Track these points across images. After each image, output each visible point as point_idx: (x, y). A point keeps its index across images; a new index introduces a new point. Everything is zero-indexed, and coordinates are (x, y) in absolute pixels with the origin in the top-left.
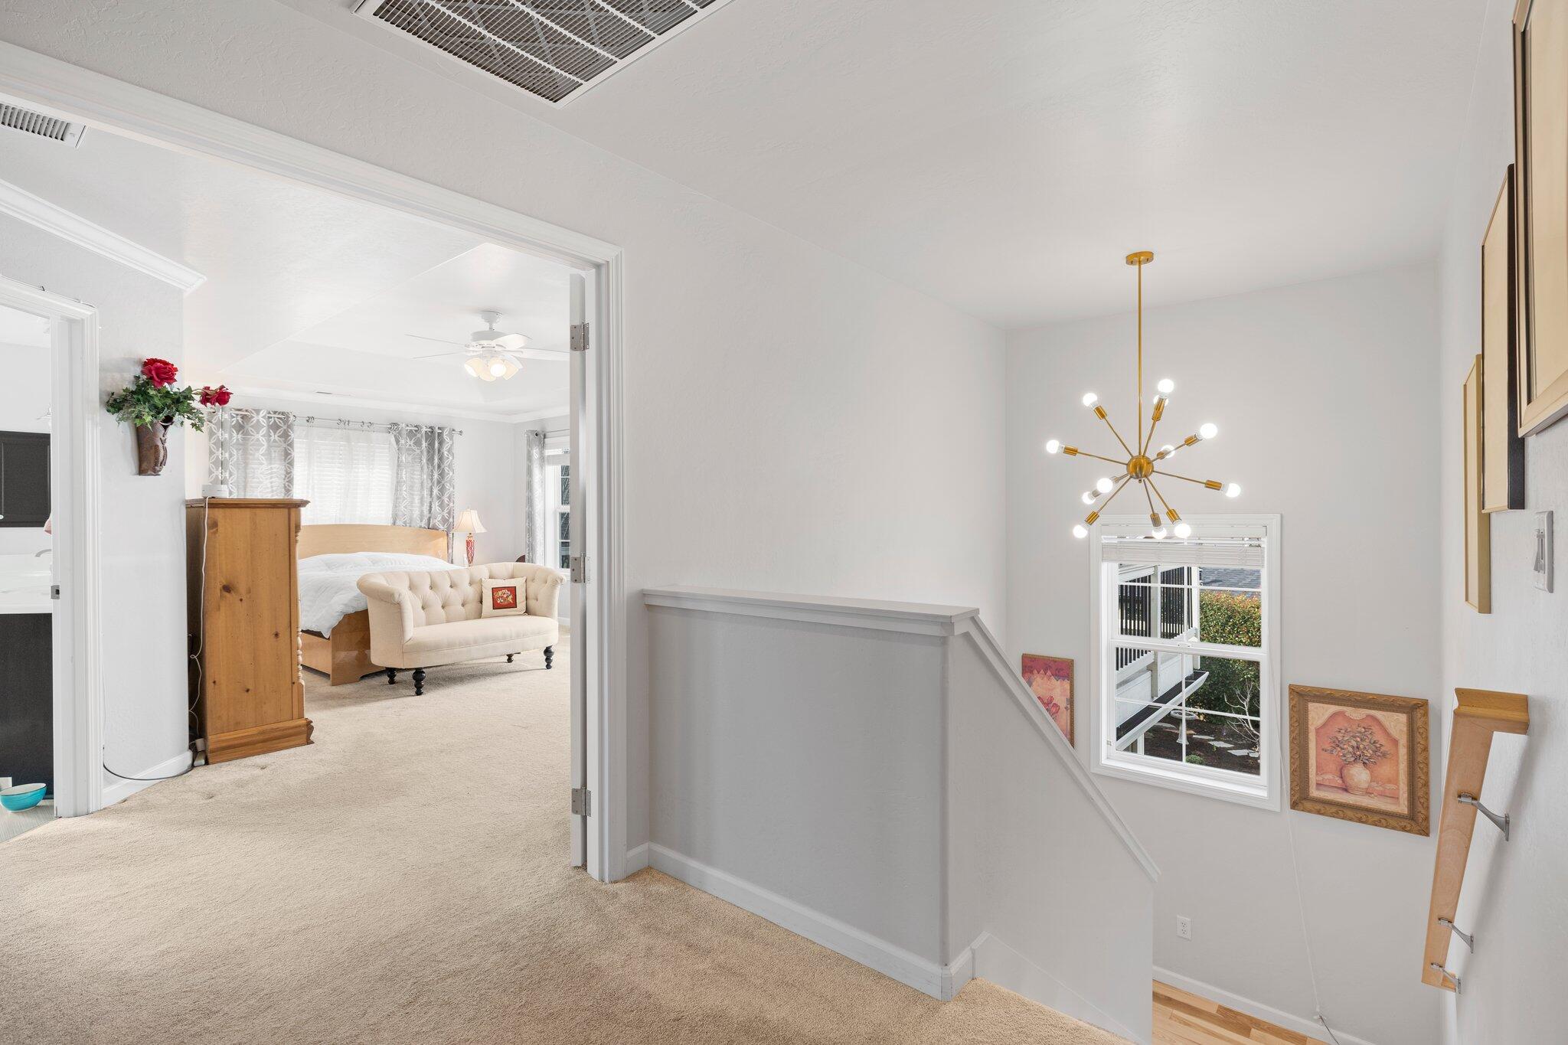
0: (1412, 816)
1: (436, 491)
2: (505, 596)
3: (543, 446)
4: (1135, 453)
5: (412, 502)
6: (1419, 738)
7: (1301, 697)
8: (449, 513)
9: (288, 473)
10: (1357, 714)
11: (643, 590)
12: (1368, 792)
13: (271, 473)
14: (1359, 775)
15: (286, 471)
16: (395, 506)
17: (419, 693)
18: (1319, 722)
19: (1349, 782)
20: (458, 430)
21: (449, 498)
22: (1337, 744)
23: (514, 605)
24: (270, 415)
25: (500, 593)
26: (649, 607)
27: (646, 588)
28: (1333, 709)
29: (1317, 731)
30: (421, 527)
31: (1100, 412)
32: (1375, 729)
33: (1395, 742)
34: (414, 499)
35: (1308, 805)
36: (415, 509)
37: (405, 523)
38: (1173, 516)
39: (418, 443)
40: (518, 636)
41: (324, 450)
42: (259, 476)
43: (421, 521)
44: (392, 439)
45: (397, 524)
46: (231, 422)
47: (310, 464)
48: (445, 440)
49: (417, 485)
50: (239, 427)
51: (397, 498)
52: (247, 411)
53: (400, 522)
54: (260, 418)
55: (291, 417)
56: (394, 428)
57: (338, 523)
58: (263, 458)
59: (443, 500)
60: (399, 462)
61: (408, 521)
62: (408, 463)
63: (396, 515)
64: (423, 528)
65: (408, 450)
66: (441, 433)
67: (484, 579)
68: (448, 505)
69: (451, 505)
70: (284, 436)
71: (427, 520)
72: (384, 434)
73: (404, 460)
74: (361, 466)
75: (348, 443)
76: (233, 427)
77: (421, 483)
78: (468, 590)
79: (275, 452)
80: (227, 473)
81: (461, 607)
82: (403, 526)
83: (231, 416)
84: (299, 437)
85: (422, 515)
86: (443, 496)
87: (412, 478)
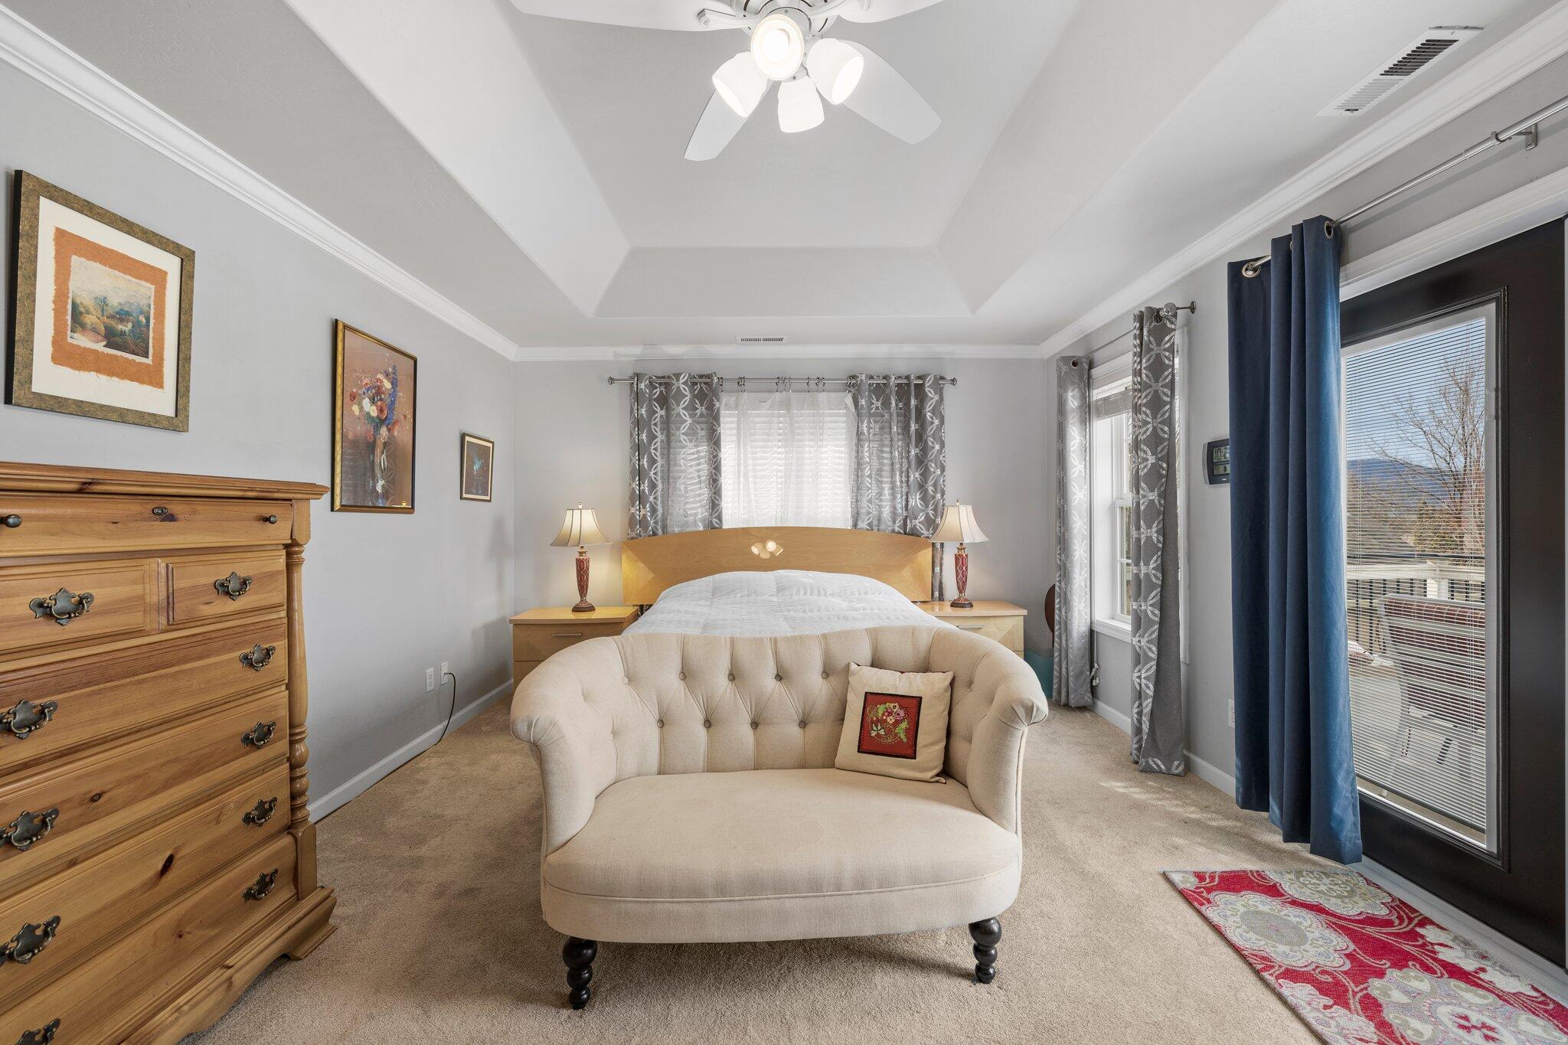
1: (915, 475)
2: (891, 720)
3: (1087, 383)
5: (880, 494)
8: (935, 510)
9: (714, 457)
13: (698, 459)
15: (712, 453)
16: (856, 501)
17: (577, 1001)
20: (949, 377)
21: (935, 485)
23: (908, 750)
24: (694, 380)
25: (881, 709)
30: (893, 531)
34: (882, 489)
36: (886, 505)
37: (870, 525)
39: (886, 404)
40: (861, 884)
41: (759, 423)
42: (682, 462)
43: (894, 523)
44: (849, 399)
45: (859, 527)
46: (651, 394)
47: (742, 444)
48: (927, 395)
49: (887, 468)
50: (663, 401)
51: (858, 489)
52: (669, 377)
53: (863, 525)
54: (681, 384)
55: (715, 380)
56: (852, 384)
57: (779, 525)
58: (686, 438)
59: (927, 490)
60: (859, 434)
61: (875, 523)
62: (874, 434)
63: (858, 513)
64: (897, 533)
65: (875, 415)
66: (923, 385)
67: (853, 667)
68: (934, 497)
69: (937, 498)
70: (711, 407)
71: (902, 521)
72: (839, 394)
73: (865, 430)
74: (807, 443)
75: (788, 410)
76: (655, 400)
77: (892, 464)
78: (818, 687)
79: (702, 429)
80: (645, 460)
81: (795, 730)
82: (868, 529)
83: (652, 386)
84: (728, 407)
85: (894, 514)
86: (926, 482)
87: (880, 458)
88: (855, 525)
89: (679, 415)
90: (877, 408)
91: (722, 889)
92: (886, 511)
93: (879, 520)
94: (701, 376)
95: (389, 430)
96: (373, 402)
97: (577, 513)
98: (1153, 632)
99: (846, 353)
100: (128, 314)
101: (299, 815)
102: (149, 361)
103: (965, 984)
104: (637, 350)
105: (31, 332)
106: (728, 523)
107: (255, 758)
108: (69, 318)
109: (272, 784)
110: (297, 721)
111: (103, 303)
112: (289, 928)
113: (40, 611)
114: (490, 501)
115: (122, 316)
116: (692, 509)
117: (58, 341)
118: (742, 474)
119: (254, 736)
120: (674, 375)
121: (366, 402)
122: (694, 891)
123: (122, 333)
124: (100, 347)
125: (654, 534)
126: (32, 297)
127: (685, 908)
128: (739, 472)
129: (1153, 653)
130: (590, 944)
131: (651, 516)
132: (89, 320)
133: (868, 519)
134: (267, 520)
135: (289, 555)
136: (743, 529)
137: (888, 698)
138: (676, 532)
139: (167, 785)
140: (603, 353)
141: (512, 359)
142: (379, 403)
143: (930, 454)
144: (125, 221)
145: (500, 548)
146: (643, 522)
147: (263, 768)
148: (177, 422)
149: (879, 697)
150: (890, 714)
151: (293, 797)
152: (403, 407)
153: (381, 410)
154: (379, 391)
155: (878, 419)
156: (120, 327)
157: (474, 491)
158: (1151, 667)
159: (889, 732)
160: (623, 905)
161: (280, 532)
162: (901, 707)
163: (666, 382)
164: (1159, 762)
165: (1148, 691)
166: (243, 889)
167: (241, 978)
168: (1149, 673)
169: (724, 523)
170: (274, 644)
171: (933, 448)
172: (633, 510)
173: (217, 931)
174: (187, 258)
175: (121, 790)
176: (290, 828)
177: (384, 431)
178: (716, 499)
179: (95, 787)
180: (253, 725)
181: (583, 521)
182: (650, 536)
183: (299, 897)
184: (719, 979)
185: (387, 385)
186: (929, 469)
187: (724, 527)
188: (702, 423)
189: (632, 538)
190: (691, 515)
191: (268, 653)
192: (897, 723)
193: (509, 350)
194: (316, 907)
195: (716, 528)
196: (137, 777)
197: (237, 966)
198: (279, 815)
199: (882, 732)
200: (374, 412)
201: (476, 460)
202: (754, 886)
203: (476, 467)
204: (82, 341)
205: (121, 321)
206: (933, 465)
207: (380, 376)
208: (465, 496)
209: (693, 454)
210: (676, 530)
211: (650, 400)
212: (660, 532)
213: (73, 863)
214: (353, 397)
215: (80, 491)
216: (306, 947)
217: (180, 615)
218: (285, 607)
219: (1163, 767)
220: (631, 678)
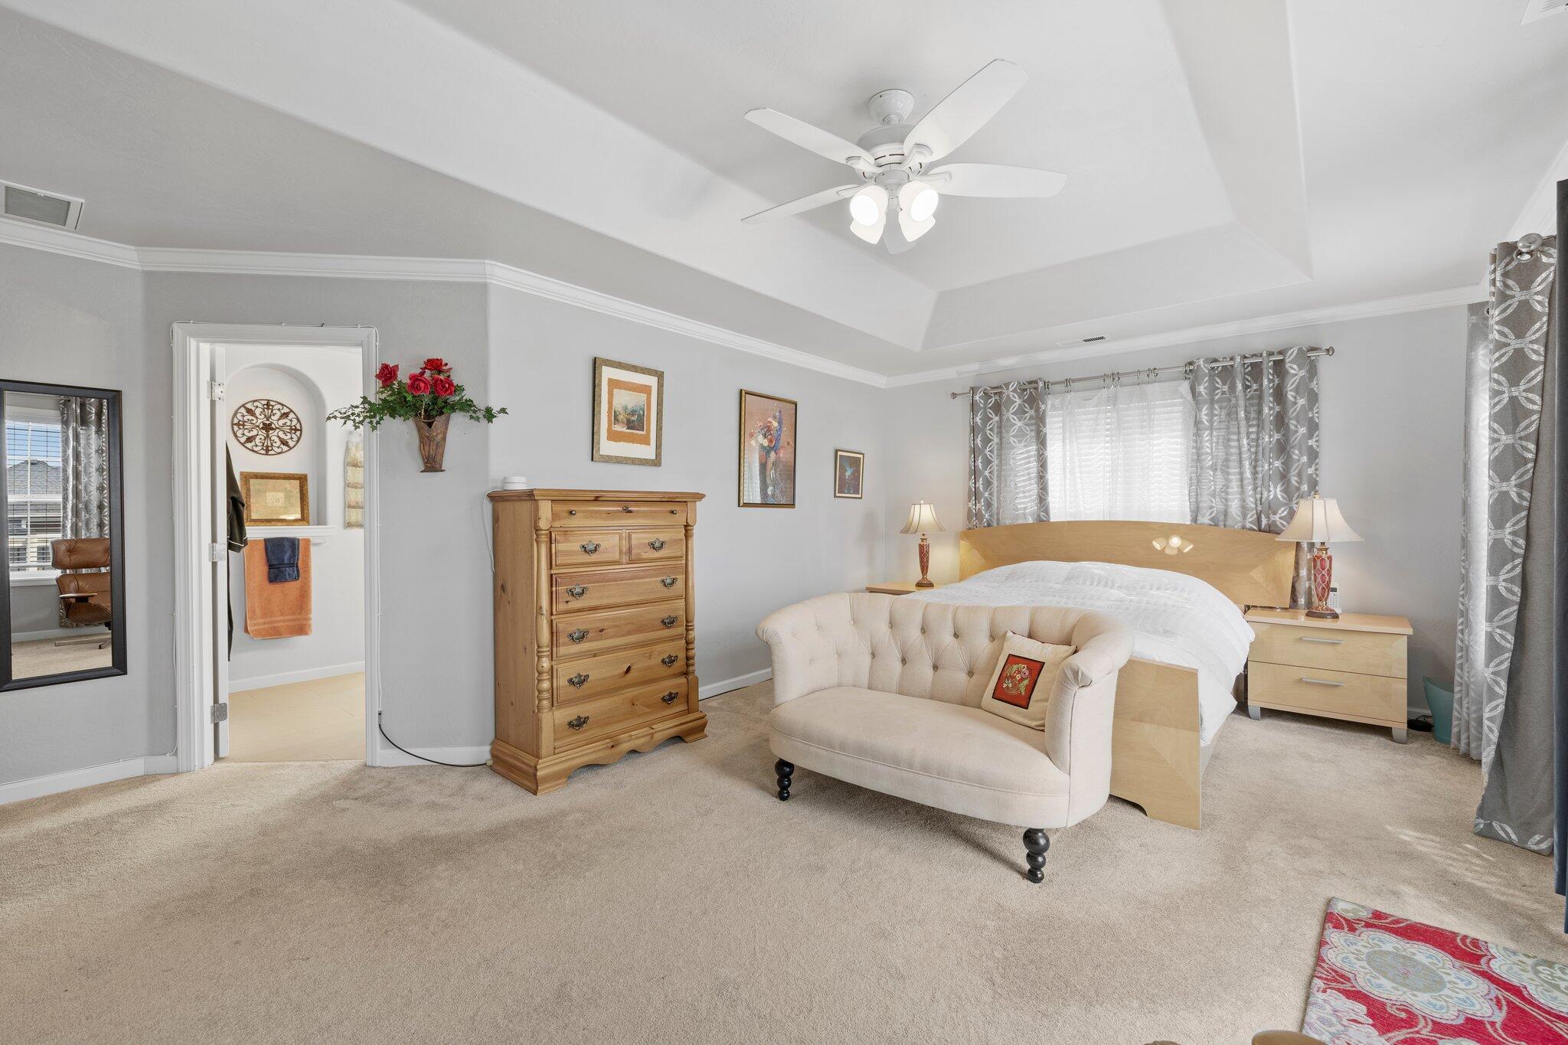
1: (1274, 465)
2: (1018, 677)
5: (1225, 487)
9: (1041, 456)
13: (1028, 458)
15: (1039, 452)
16: (1197, 494)
17: (784, 797)
20: (1325, 347)
21: (1301, 475)
23: (1024, 702)
25: (1015, 667)
30: (1244, 527)
34: (1228, 481)
36: (1232, 500)
37: (1214, 520)
39: (1233, 388)
41: (1086, 420)
42: (1011, 462)
43: (1244, 516)
44: (1185, 387)
45: (1199, 522)
46: (985, 404)
47: (1067, 441)
48: (1288, 372)
49: (1234, 458)
50: (997, 408)
51: (1196, 482)
52: (1001, 387)
53: (1205, 519)
54: (1010, 392)
55: (1041, 384)
56: (1190, 372)
57: (1107, 519)
58: (1015, 440)
59: (1289, 481)
60: (1197, 423)
61: (1222, 518)
62: (1220, 422)
63: (1198, 508)
64: (1249, 529)
65: (1220, 401)
66: (1282, 361)
67: (1010, 634)
68: (1298, 489)
69: (1302, 490)
70: (1037, 411)
71: (1255, 516)
72: (1175, 383)
73: (1204, 419)
74: (1137, 436)
75: (1114, 405)
76: (990, 408)
77: (1240, 454)
78: (982, 645)
79: (1031, 431)
80: (980, 461)
81: (962, 677)
82: (1211, 525)
83: (987, 396)
84: (1053, 407)
85: (1244, 509)
86: (1289, 472)
87: (1227, 447)
88: (1195, 520)
89: (1008, 418)
90: (1223, 393)
91: (843, 747)
92: (1234, 506)
93: (1226, 513)
94: (1030, 383)
95: (776, 453)
96: (765, 436)
97: (917, 507)
98: (1501, 663)
99: (1188, 339)
100: (636, 411)
101: (691, 668)
102: (644, 433)
103: (1016, 876)
104: (975, 366)
105: (599, 429)
106: (1054, 517)
107: (667, 632)
108: (613, 418)
109: (676, 648)
110: (690, 619)
111: (626, 408)
112: (682, 724)
113: (583, 549)
114: (861, 498)
115: (633, 412)
116: (1021, 503)
117: (609, 430)
118: (1068, 470)
119: (667, 621)
120: (1004, 384)
121: (760, 437)
122: (829, 744)
123: (633, 421)
124: (625, 430)
125: (989, 525)
126: (600, 412)
127: (825, 753)
128: (1065, 469)
129: (1501, 688)
130: (791, 766)
131: (986, 510)
132: (621, 417)
133: (1211, 514)
134: (672, 512)
135: (686, 531)
136: (1068, 522)
137: (1022, 660)
138: (1008, 524)
139: (629, 633)
140: (951, 373)
141: (883, 387)
142: (769, 437)
143: (1292, 440)
144: (634, 366)
145: (870, 531)
146: (978, 515)
147: (673, 639)
148: (656, 462)
149: (1015, 658)
150: (1019, 672)
151: (688, 658)
152: (785, 437)
153: (771, 441)
154: (769, 429)
155: (1224, 404)
156: (632, 418)
157: (846, 491)
158: (1497, 706)
159: (1015, 685)
160: (795, 742)
161: (680, 519)
162: (1028, 668)
163: (998, 390)
164: (1509, 830)
165: (1491, 736)
166: (661, 695)
167: (658, 736)
168: (1495, 713)
169: (1051, 516)
170: (677, 577)
171: (1297, 432)
172: (970, 505)
173: (649, 710)
174: (660, 376)
175: (611, 630)
176: (686, 674)
177: (773, 454)
178: (1044, 495)
179: (601, 625)
180: (667, 615)
181: (924, 514)
182: (984, 527)
183: (688, 711)
184: (860, 815)
185: (775, 424)
186: (1291, 457)
187: (1051, 521)
188: (1032, 425)
189: (970, 529)
190: (1021, 509)
191: (674, 581)
192: (1022, 679)
193: (880, 381)
194: (698, 719)
195: (1044, 521)
196: (616, 626)
197: (656, 730)
198: (680, 665)
199: (1010, 685)
200: (766, 443)
201: (848, 468)
202: (861, 751)
203: (848, 473)
204: (618, 428)
205: (633, 415)
206: (1297, 452)
207: (770, 419)
208: (837, 495)
209: (1023, 453)
210: (1008, 522)
211: (985, 408)
212: (995, 524)
213: (595, 655)
214: (751, 435)
215: (595, 500)
216: (690, 738)
217: (633, 557)
218: (684, 558)
219: (1514, 837)
220: (855, 621)
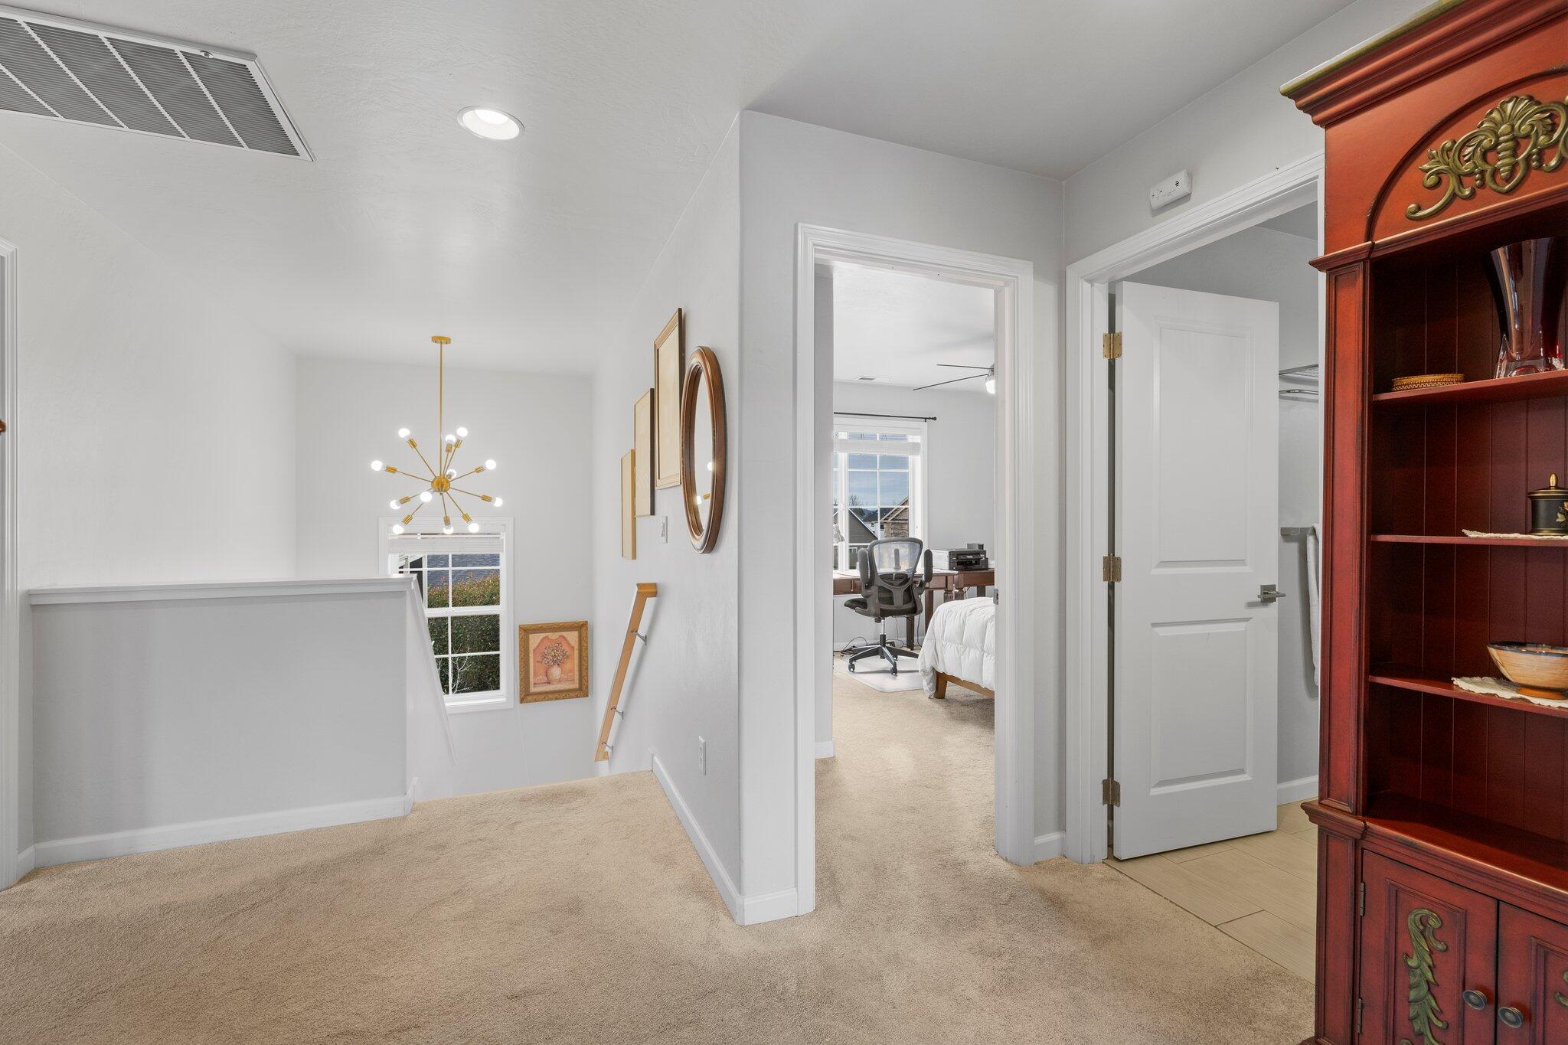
0: (580, 689)
4: (438, 475)
6: (584, 644)
7: (526, 631)
10: (554, 636)
11: (29, 590)
12: (560, 681)
14: (556, 672)
18: (535, 645)
19: (551, 677)
22: (544, 656)
26: (34, 607)
27: (31, 588)
28: (543, 635)
29: (534, 651)
31: (412, 443)
32: (563, 643)
33: (573, 648)
35: (529, 698)
38: (466, 518)
